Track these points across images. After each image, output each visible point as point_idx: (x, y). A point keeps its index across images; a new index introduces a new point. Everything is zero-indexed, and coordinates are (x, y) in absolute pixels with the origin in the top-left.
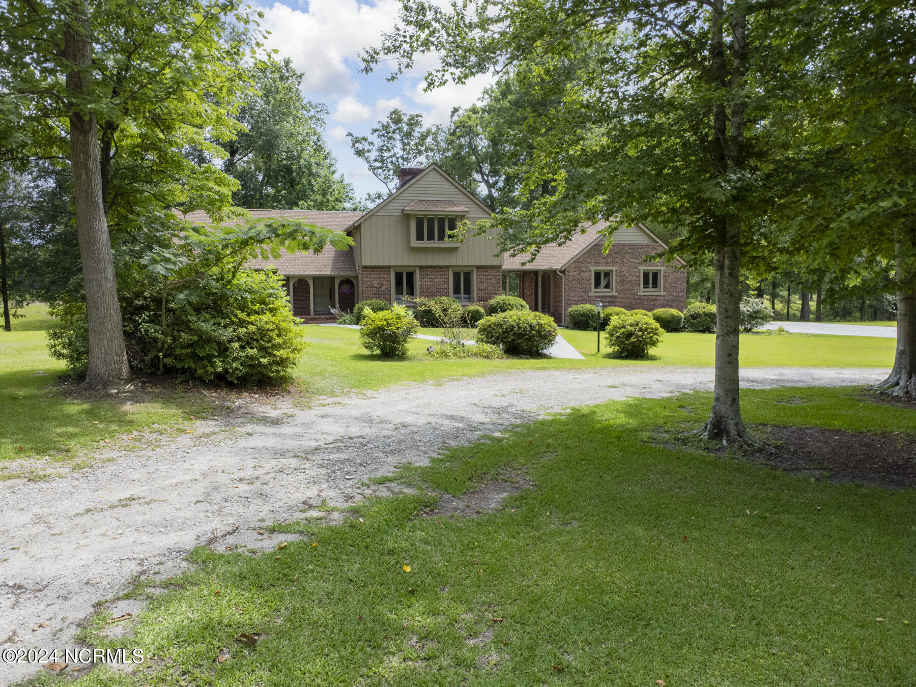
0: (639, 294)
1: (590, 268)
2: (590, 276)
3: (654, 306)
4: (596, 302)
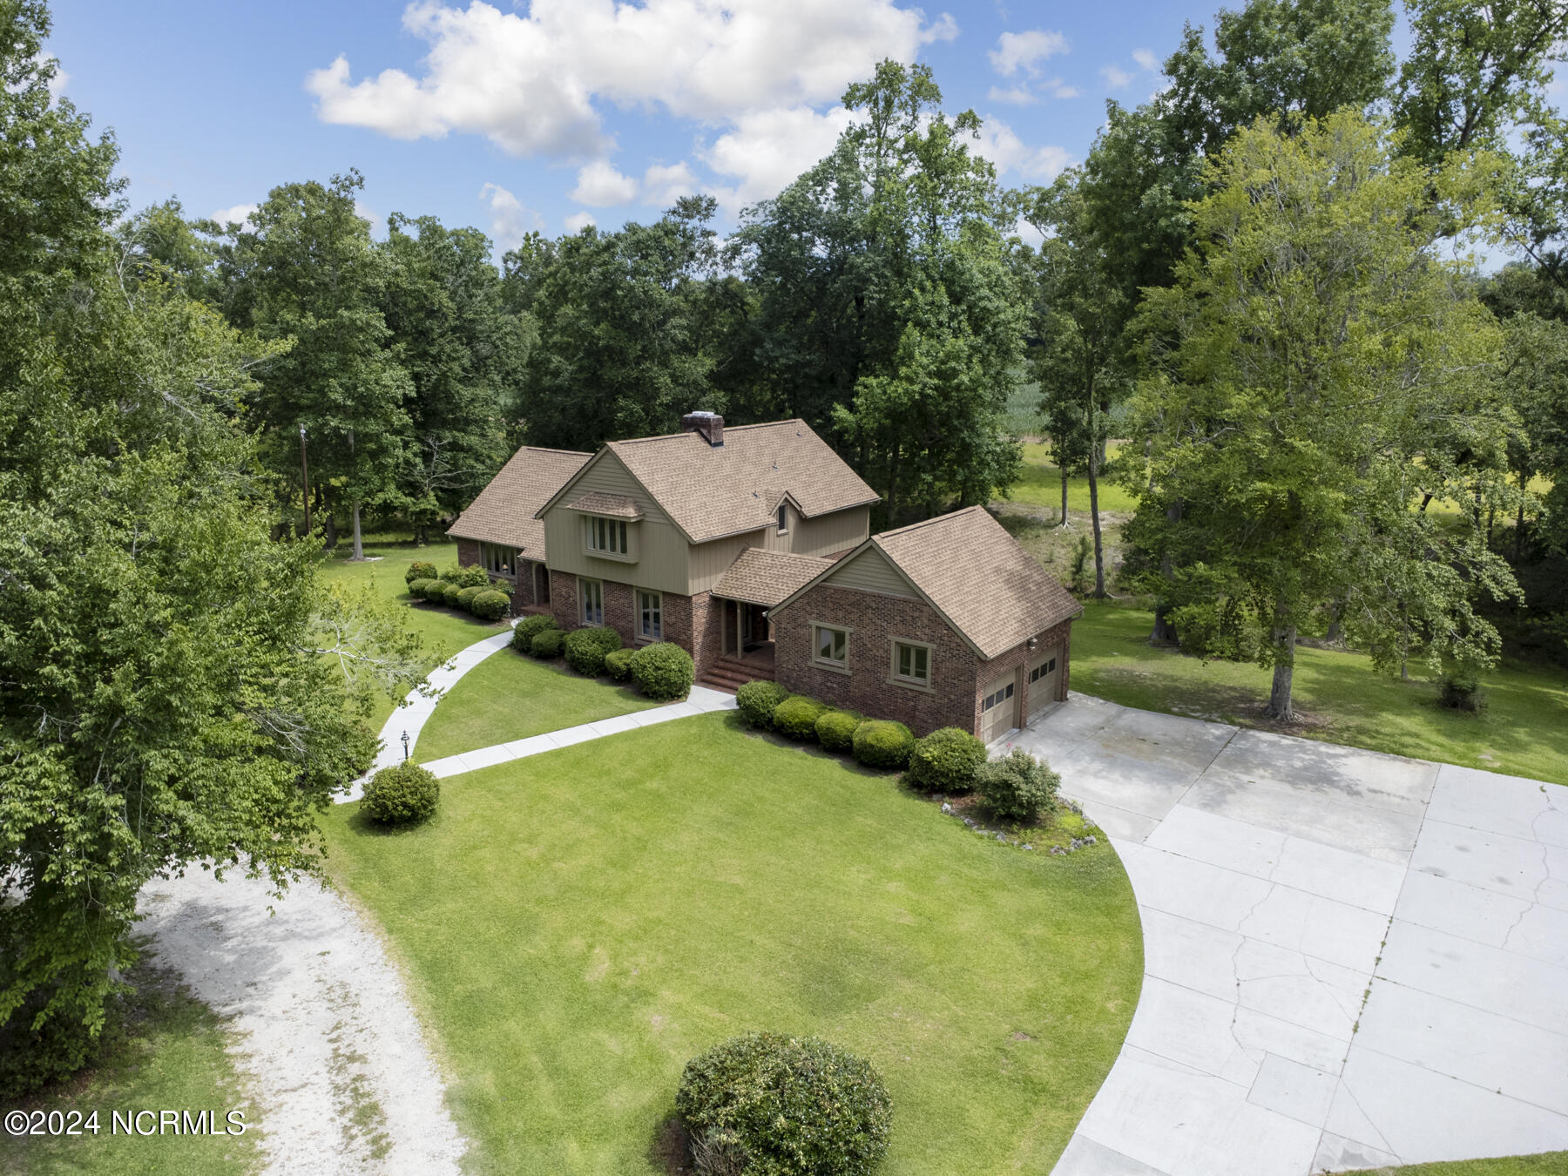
0: (888, 681)
1: (810, 622)
2: (810, 635)
3: (915, 708)
4: (819, 679)
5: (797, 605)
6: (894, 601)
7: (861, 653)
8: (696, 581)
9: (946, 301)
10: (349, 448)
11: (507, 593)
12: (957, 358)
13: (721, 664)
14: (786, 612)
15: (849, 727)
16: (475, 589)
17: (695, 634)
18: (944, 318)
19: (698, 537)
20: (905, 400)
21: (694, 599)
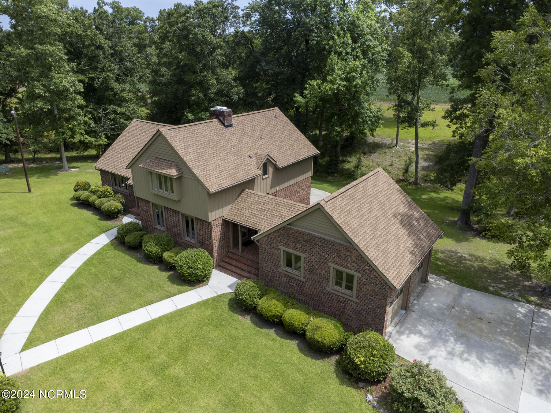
0: (328, 289)
1: (280, 247)
2: (280, 254)
3: (344, 308)
4: (285, 279)
5: (271, 236)
6: (333, 244)
7: (311, 270)
8: (213, 213)
9: (350, 41)
10: (55, 116)
11: (121, 202)
12: (355, 71)
13: (230, 255)
14: (265, 239)
15: (303, 321)
16: (104, 200)
17: (214, 242)
18: (349, 50)
19: (212, 190)
20: (330, 93)
21: (212, 223)
